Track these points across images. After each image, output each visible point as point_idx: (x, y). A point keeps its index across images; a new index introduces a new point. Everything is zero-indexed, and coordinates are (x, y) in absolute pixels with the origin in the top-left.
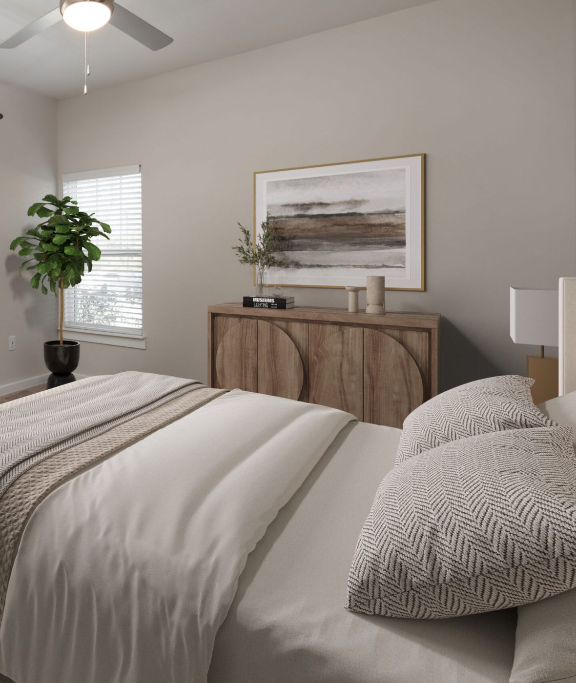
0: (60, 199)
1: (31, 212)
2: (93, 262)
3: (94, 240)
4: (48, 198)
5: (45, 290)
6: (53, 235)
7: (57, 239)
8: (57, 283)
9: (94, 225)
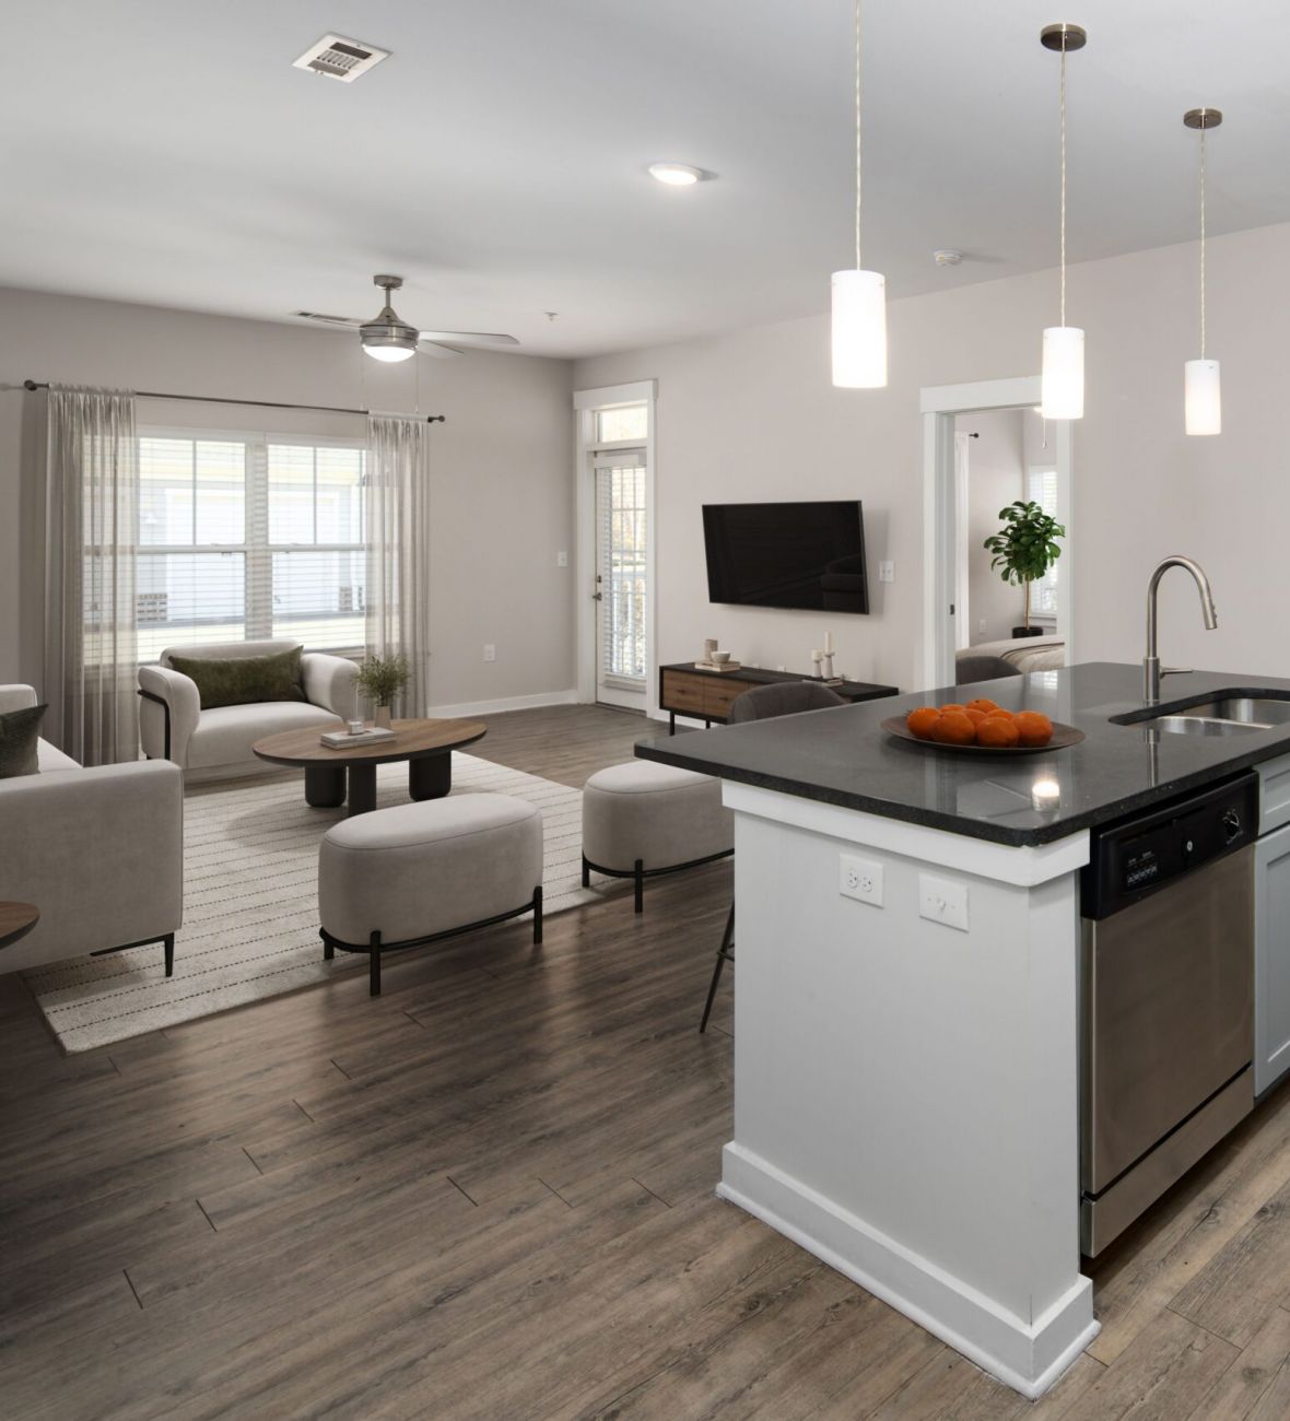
0: (1027, 503)
1: (1002, 516)
2: (1055, 559)
3: (1055, 540)
4: (1017, 504)
5: (1013, 584)
6: (1021, 536)
7: (1023, 540)
8: (1024, 576)
9: (1055, 527)
